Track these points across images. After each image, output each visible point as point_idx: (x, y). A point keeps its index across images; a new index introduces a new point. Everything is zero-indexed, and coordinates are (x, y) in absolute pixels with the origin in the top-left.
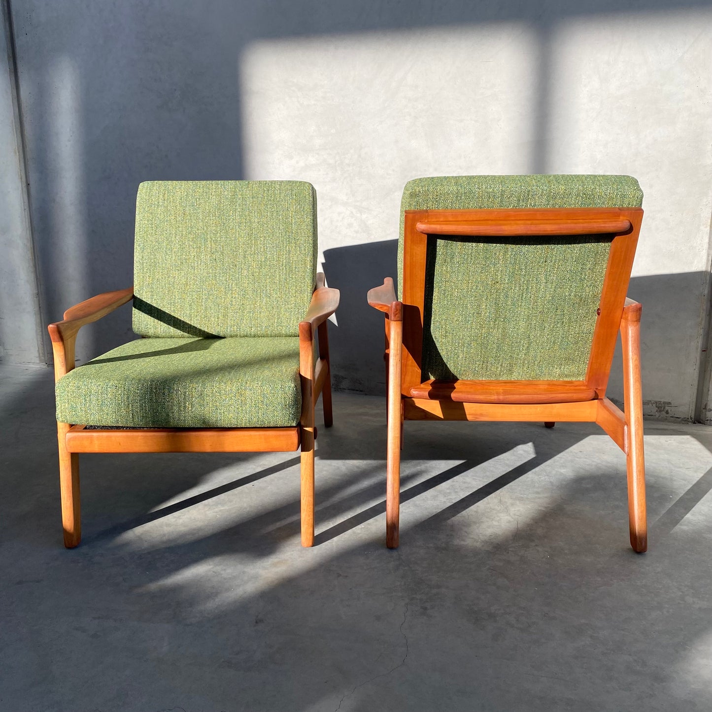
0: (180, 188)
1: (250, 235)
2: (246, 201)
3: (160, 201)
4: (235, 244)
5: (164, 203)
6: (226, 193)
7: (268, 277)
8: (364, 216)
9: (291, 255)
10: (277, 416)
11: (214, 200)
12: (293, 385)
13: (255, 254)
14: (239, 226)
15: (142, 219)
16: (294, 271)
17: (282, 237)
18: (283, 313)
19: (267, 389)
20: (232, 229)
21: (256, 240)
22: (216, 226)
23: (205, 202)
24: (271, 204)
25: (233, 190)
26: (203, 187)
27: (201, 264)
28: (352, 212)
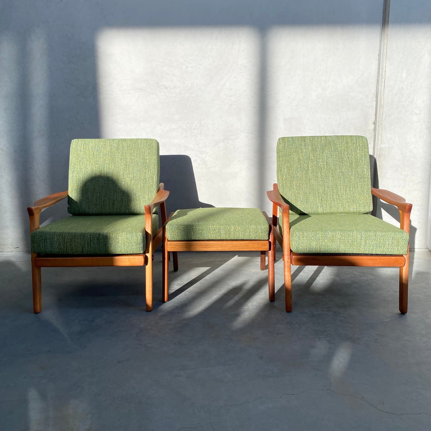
0: (91, 142)
1: (126, 165)
2: (124, 148)
3: (82, 149)
4: (118, 169)
5: (84, 150)
6: (114, 145)
7: (135, 185)
8: (203, 156)
9: (146, 175)
10: (134, 248)
11: (108, 149)
12: (141, 234)
13: (128, 174)
14: (121, 160)
15: (72, 157)
16: (147, 182)
17: (141, 166)
18: (142, 202)
19: (129, 236)
20: (117, 162)
21: (129, 167)
22: (109, 161)
23: (104, 149)
24: (136, 150)
25: (118, 143)
26: (103, 142)
27: (101, 179)
28: (197, 154)
